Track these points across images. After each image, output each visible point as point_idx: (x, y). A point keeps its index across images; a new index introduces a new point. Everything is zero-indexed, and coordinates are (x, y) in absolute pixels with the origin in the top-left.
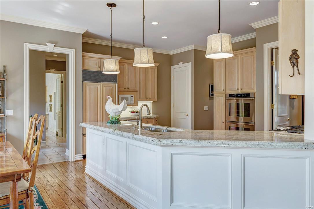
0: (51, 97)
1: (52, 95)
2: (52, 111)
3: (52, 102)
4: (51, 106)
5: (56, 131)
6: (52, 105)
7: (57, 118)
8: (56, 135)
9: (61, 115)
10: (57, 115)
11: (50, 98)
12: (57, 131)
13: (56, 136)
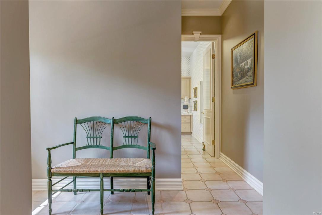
0: (196, 90)
1: (197, 88)
2: (197, 111)
3: (197, 97)
4: (195, 103)
5: (203, 143)
6: (197, 101)
7: (204, 121)
8: (203, 149)
9: (211, 117)
10: (204, 116)
11: (194, 93)
12: (205, 143)
13: (202, 152)
